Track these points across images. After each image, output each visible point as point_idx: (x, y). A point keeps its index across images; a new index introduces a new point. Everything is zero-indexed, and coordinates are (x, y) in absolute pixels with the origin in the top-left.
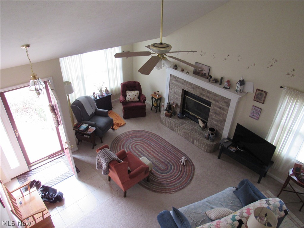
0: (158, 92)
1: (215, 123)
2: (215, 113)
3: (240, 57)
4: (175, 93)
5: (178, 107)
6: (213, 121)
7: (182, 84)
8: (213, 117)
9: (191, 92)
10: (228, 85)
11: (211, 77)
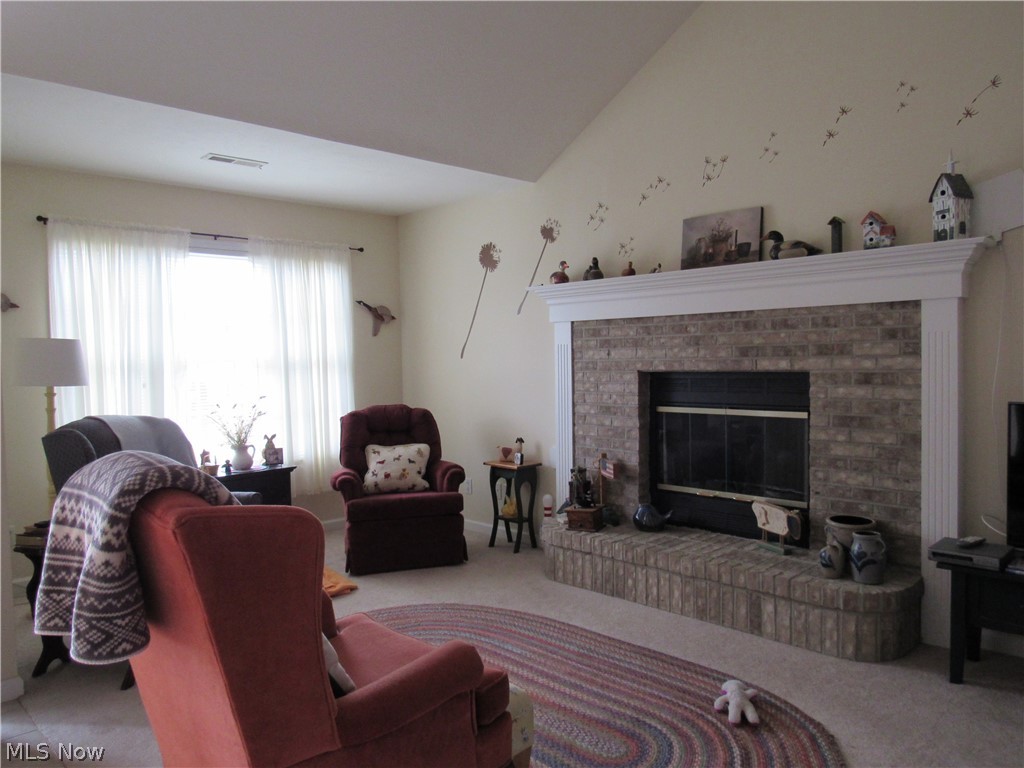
0: (520, 440)
1: (857, 480)
2: (845, 422)
3: (907, 88)
4: (607, 410)
5: (629, 478)
6: (843, 475)
7: (636, 344)
8: (838, 451)
9: (688, 367)
10: (882, 233)
11: (777, 236)
